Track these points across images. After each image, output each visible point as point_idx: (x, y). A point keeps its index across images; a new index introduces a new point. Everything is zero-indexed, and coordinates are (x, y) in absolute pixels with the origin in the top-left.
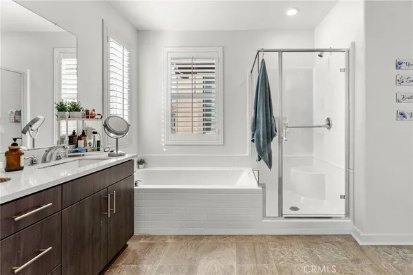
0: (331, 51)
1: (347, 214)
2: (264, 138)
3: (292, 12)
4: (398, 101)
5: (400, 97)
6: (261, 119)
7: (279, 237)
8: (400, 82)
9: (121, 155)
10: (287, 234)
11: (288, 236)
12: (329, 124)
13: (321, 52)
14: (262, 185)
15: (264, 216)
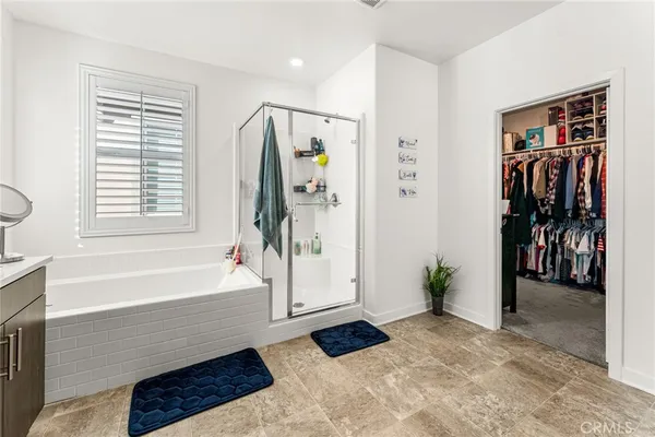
0: (337, 117)
1: (358, 299)
2: (273, 218)
3: (296, 63)
4: (401, 178)
5: (402, 175)
6: (270, 194)
7: (290, 342)
8: (402, 160)
9: (14, 260)
10: (297, 336)
11: (299, 338)
12: (336, 201)
13: (328, 117)
14: (269, 281)
15: (271, 321)
